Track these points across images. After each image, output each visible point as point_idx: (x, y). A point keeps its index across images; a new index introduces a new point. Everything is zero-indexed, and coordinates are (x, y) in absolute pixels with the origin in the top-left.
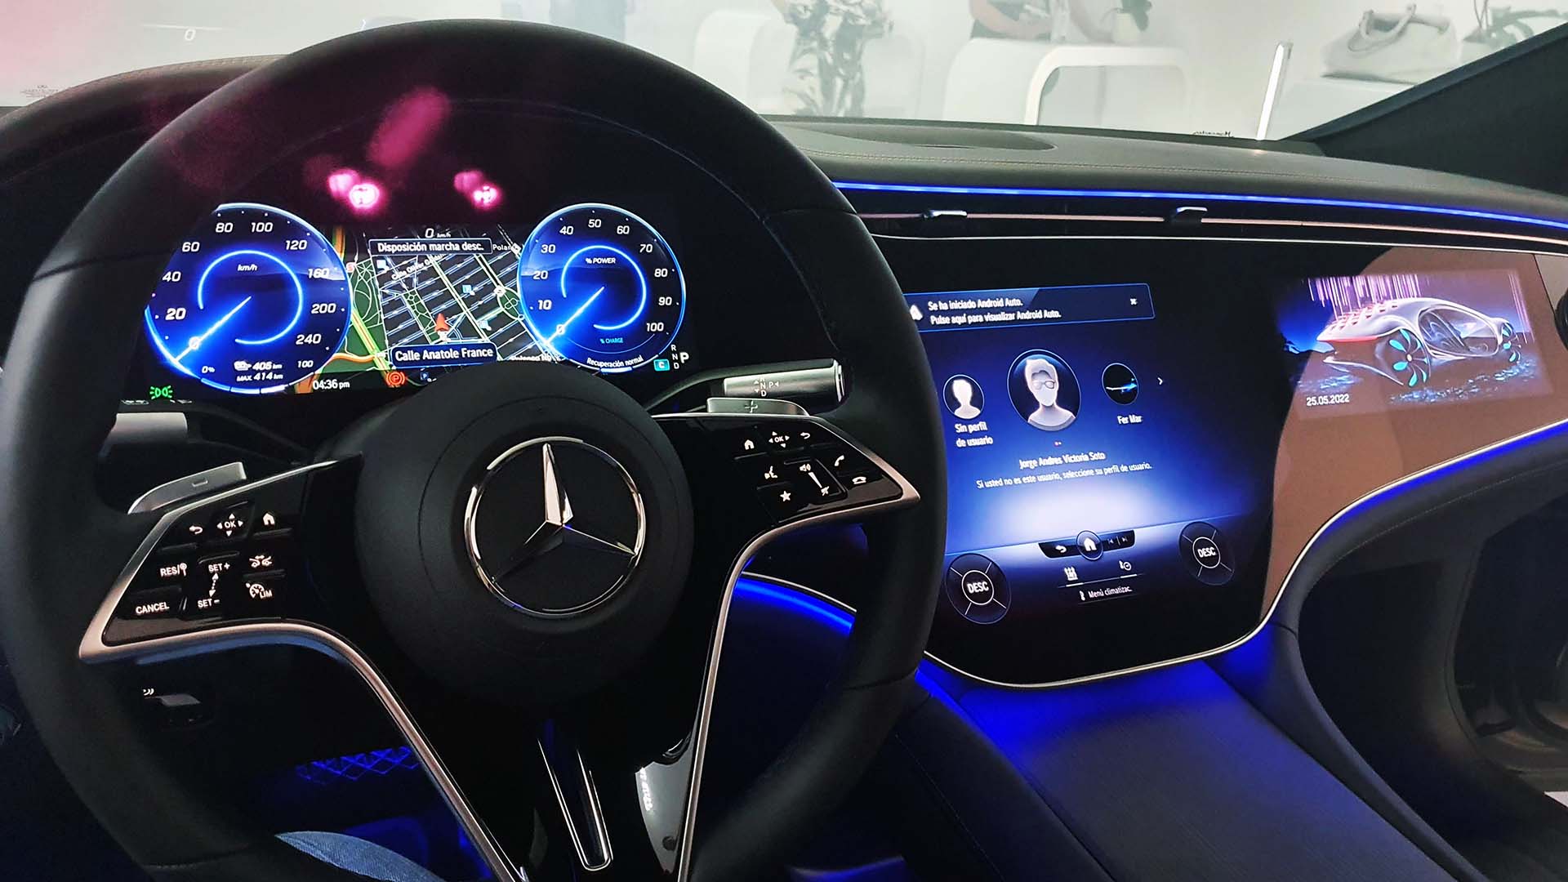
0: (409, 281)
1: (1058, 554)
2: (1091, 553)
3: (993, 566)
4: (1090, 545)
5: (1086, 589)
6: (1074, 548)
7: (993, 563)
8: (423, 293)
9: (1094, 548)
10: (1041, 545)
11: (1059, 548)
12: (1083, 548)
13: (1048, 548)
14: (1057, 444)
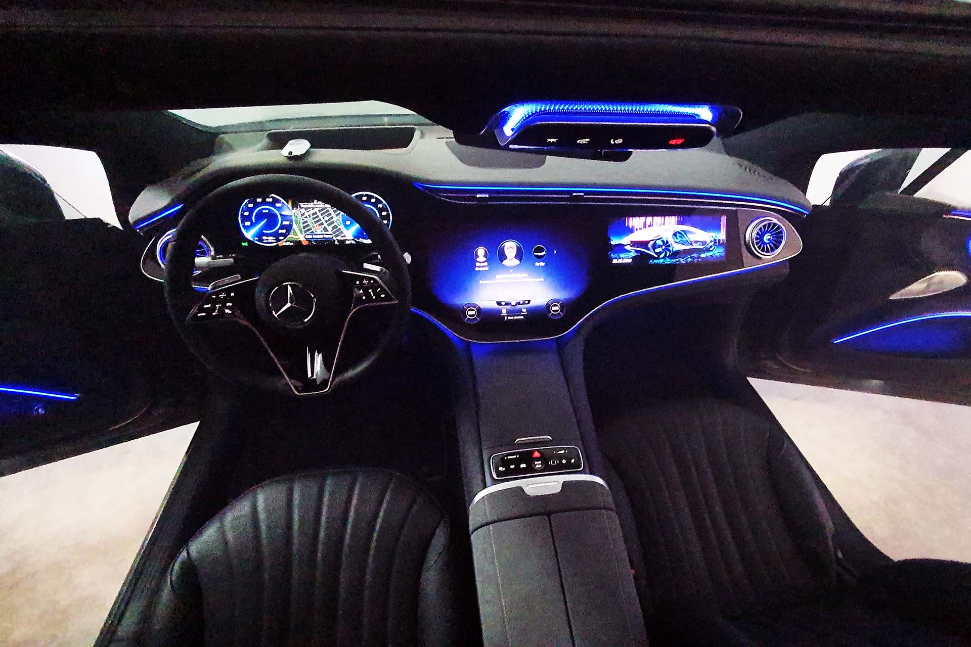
0: (309, 216)
1: (502, 305)
3: (479, 307)
4: (514, 303)
5: (508, 316)
6: (508, 304)
8: (314, 219)
12: (511, 304)
13: (499, 303)
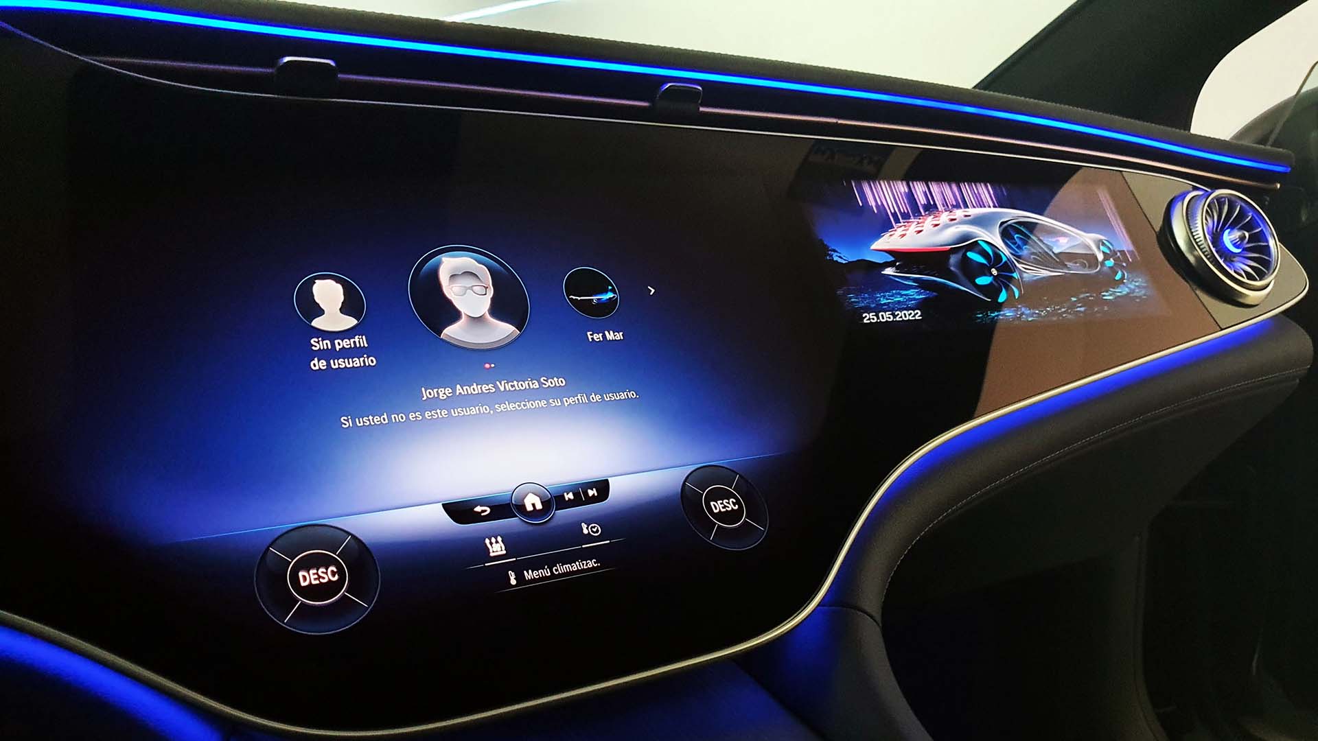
1: (478, 518)
2: (535, 513)
3: (353, 541)
4: (532, 502)
5: (519, 569)
6: (503, 508)
7: (353, 536)
9: (539, 506)
10: (444, 505)
11: (478, 509)
12: (521, 508)
13: (459, 511)
14: (487, 366)
